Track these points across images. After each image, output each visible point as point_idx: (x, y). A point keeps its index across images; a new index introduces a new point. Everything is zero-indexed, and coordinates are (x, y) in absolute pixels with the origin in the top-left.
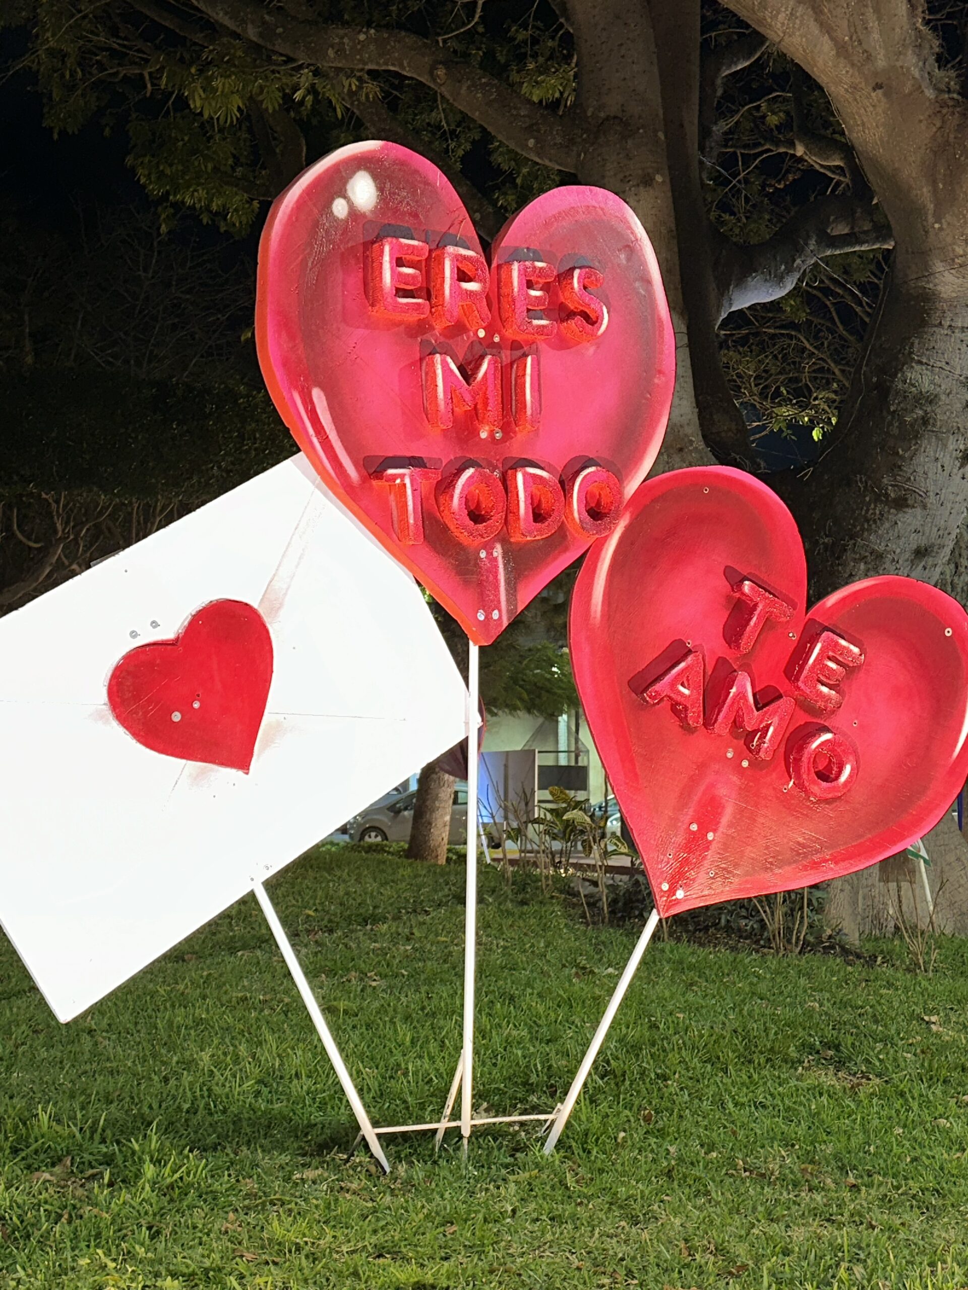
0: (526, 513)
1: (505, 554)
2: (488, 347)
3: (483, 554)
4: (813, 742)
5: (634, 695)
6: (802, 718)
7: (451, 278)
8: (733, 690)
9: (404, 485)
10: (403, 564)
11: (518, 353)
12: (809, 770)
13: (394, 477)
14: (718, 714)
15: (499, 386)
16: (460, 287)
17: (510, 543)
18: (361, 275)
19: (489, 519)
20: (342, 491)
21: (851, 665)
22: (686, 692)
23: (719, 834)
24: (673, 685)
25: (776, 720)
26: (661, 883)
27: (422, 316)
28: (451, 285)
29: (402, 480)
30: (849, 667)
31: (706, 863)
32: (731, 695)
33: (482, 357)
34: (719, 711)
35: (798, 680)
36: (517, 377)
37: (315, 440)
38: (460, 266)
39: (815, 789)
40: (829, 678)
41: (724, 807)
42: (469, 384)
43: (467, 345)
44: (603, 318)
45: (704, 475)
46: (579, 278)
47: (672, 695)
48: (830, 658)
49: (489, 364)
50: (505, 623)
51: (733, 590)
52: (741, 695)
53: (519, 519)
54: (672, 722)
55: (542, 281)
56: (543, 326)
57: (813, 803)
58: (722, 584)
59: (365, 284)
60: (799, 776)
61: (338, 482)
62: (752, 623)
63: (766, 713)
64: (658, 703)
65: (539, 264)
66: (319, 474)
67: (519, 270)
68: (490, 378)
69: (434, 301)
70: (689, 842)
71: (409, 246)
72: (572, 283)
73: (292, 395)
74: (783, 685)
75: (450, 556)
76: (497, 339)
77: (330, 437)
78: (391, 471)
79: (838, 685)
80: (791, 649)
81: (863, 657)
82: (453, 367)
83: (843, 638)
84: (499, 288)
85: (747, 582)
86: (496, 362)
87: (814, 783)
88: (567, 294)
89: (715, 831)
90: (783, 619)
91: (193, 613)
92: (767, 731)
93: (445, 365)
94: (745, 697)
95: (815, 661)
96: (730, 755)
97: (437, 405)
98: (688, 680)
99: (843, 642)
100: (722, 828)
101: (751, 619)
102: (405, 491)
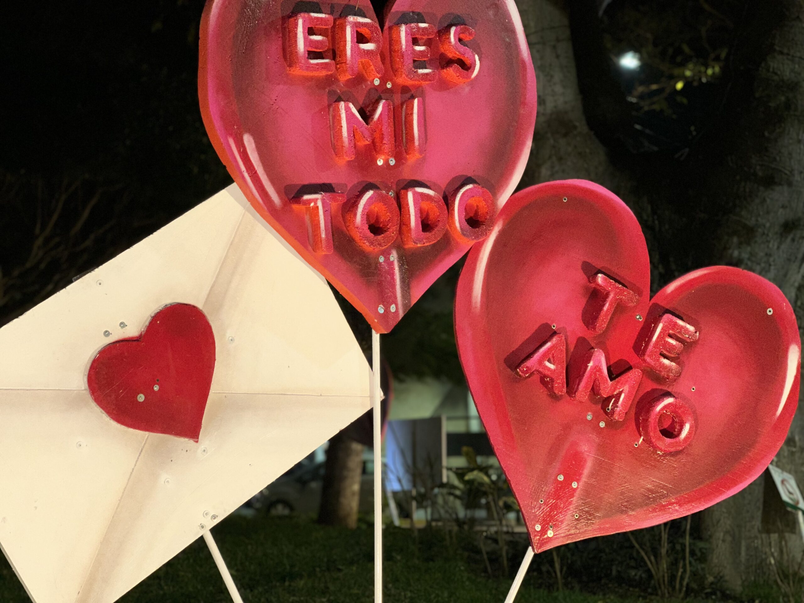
0: (416, 224)
1: (401, 258)
2: (382, 92)
3: (382, 259)
4: (658, 405)
5: (509, 370)
6: (650, 386)
7: (352, 42)
8: (591, 364)
9: (318, 207)
10: (318, 270)
11: (408, 95)
12: (655, 428)
13: (309, 201)
14: (579, 385)
15: (392, 124)
16: (359, 48)
17: (404, 249)
18: (280, 43)
19: (386, 231)
20: (267, 213)
21: (688, 341)
22: (552, 366)
23: (581, 483)
24: (541, 362)
25: (626, 388)
26: (534, 525)
27: (330, 73)
28: (352, 47)
29: (316, 204)
30: (687, 342)
31: (572, 507)
32: (589, 368)
33: (377, 102)
34: (580, 381)
35: (644, 355)
36: (407, 114)
37: (246, 175)
38: (359, 30)
39: (659, 444)
40: (670, 352)
41: (585, 461)
42: (367, 124)
43: (365, 92)
44: (475, 64)
45: (562, 187)
46: (455, 33)
47: (541, 370)
48: (670, 336)
49: (383, 108)
50: (401, 314)
51: (589, 282)
52: (597, 369)
53: (410, 229)
54: (541, 393)
55: (425, 37)
56: (427, 74)
57: (660, 456)
58: (580, 277)
59: (284, 50)
60: (647, 434)
61: (265, 208)
62: (605, 308)
63: (618, 382)
64: (529, 377)
65: (422, 25)
66: (249, 200)
67: (406, 31)
68: (385, 119)
69: (338, 59)
70: (557, 490)
71: (317, 18)
72: (449, 38)
73: (228, 141)
74: (633, 359)
75: (355, 262)
76: (389, 86)
77: (258, 172)
78: (306, 197)
79: (678, 358)
80: (638, 329)
81: (698, 334)
82: (355, 111)
83: (681, 319)
84: (390, 45)
85: (600, 275)
86: (389, 105)
87: (659, 439)
88: (446, 47)
89: (578, 481)
90: (631, 305)
91: (153, 315)
92: (620, 397)
93: (348, 109)
94: (600, 370)
95: (658, 337)
96: (589, 418)
97: (342, 142)
98: (553, 357)
99: (680, 323)
100: (584, 479)
101: (604, 305)
102: (318, 212)
